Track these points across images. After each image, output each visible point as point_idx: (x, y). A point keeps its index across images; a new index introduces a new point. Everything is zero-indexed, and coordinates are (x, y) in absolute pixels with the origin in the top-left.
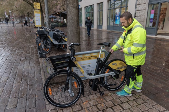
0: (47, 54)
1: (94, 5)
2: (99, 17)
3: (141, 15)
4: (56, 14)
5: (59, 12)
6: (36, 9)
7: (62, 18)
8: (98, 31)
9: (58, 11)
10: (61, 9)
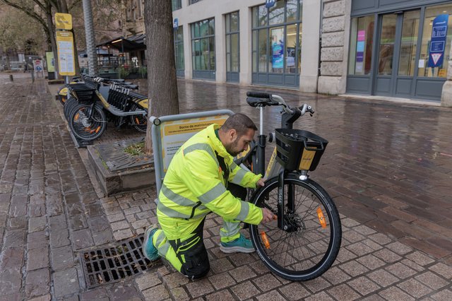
0: (96, 139)
1: (214, 18)
2: (228, 51)
3: (334, 44)
4: (110, 44)
5: (119, 39)
6: (61, 30)
7: (128, 54)
8: (227, 87)
9: (116, 35)
10: (124, 30)
